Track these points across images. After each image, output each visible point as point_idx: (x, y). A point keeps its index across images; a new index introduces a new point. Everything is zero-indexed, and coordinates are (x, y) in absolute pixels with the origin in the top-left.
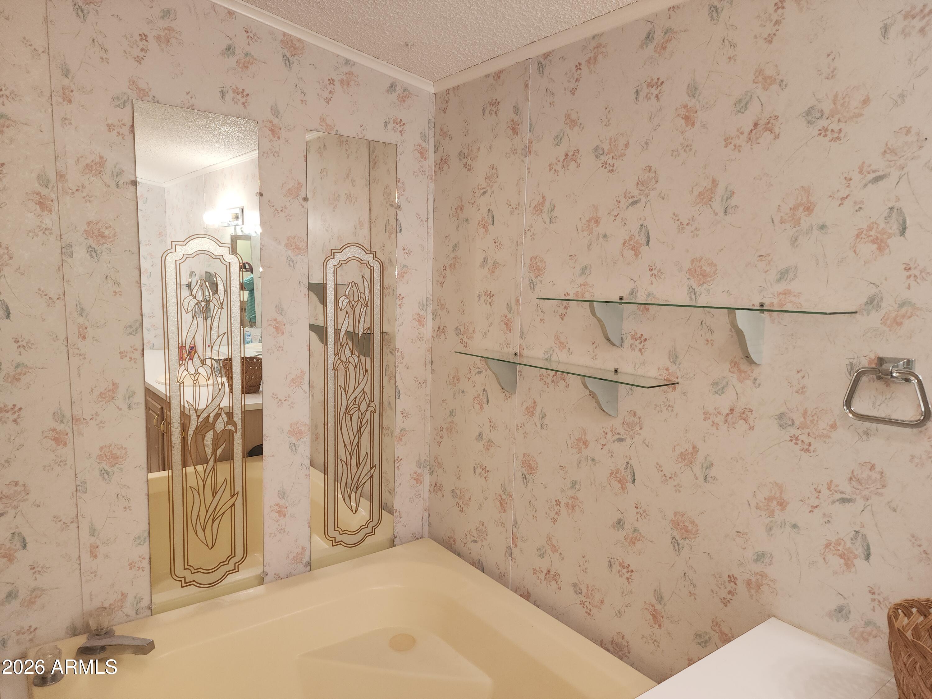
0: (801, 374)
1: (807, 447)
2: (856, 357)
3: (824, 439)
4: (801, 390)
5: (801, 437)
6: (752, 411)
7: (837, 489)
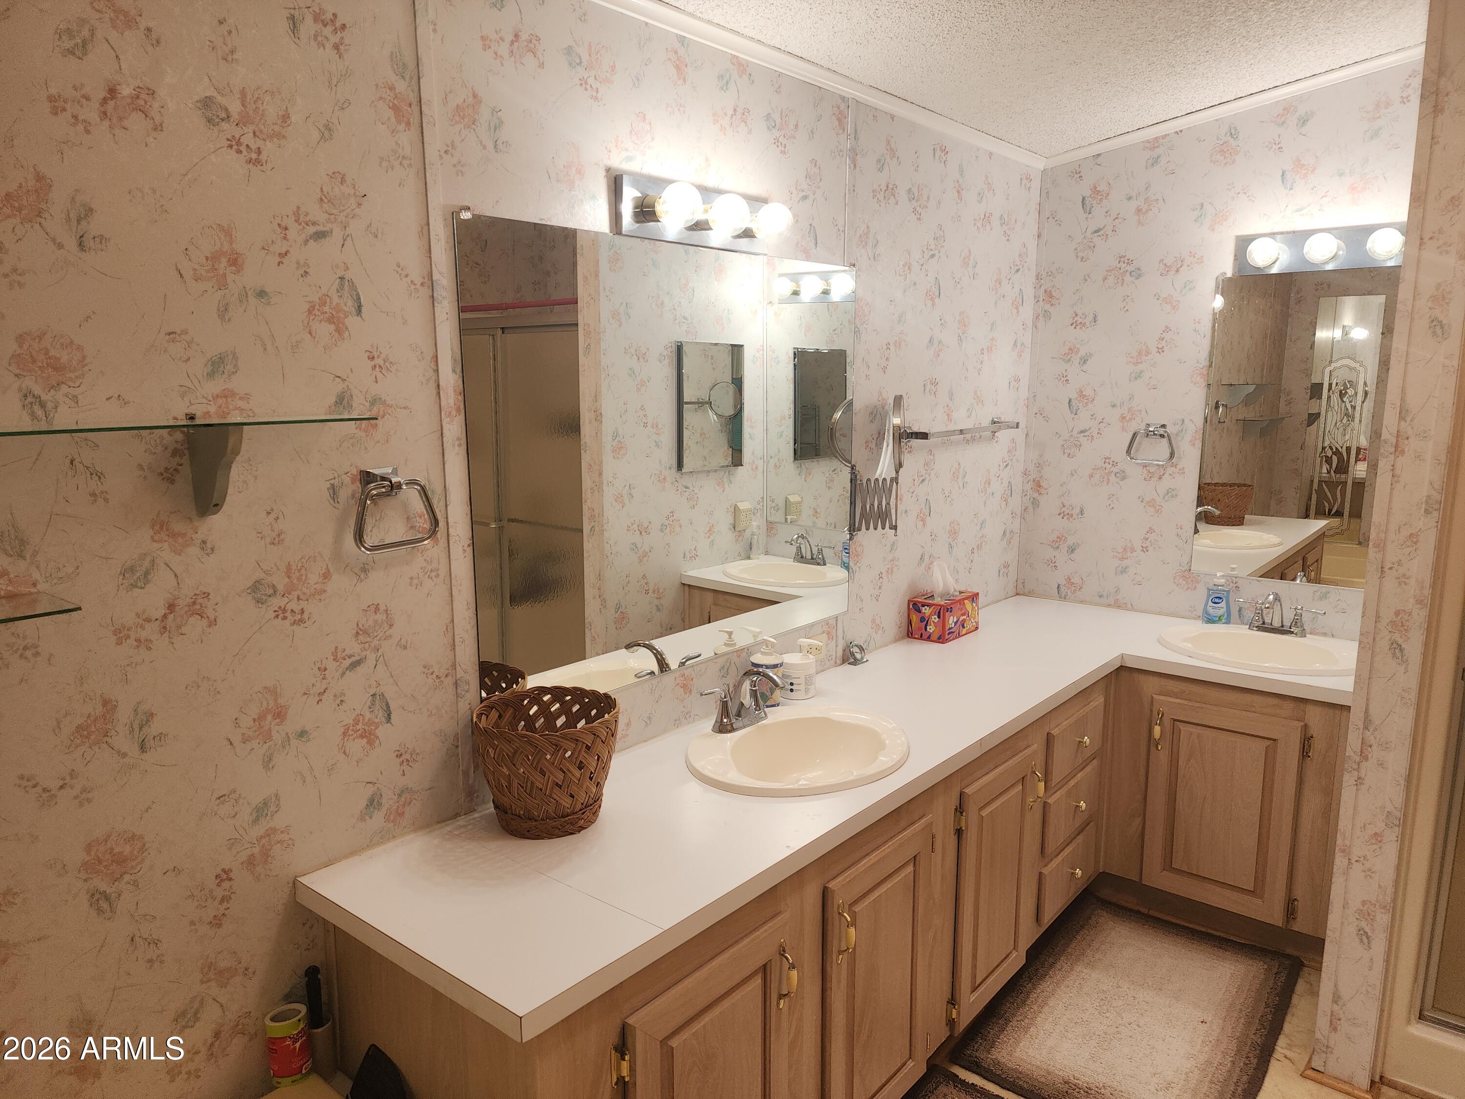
0: (273, 516)
1: (299, 616)
2: (336, 476)
3: (319, 597)
4: (277, 539)
5: (289, 607)
6: (209, 594)
7: (344, 655)
